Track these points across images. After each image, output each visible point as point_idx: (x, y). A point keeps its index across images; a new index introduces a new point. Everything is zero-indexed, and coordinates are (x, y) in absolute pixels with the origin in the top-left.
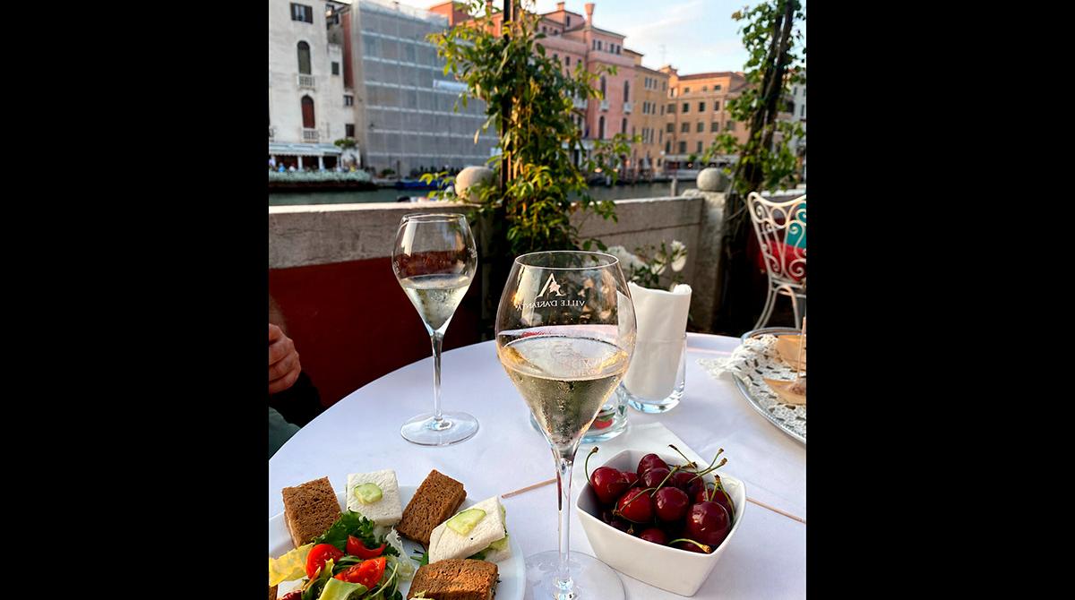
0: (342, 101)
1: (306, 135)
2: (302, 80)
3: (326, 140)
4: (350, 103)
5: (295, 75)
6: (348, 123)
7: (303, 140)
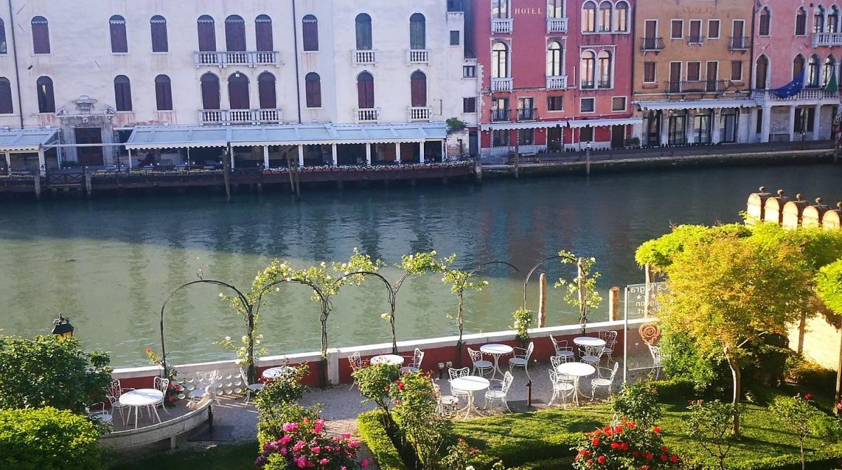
0: (460, 72)
1: (415, 114)
2: (412, 56)
3: (439, 118)
4: (471, 74)
5: (405, 51)
6: (467, 97)
7: (410, 120)
